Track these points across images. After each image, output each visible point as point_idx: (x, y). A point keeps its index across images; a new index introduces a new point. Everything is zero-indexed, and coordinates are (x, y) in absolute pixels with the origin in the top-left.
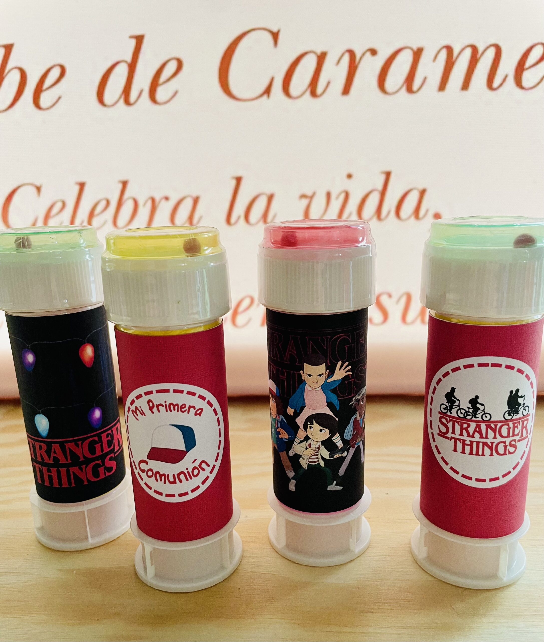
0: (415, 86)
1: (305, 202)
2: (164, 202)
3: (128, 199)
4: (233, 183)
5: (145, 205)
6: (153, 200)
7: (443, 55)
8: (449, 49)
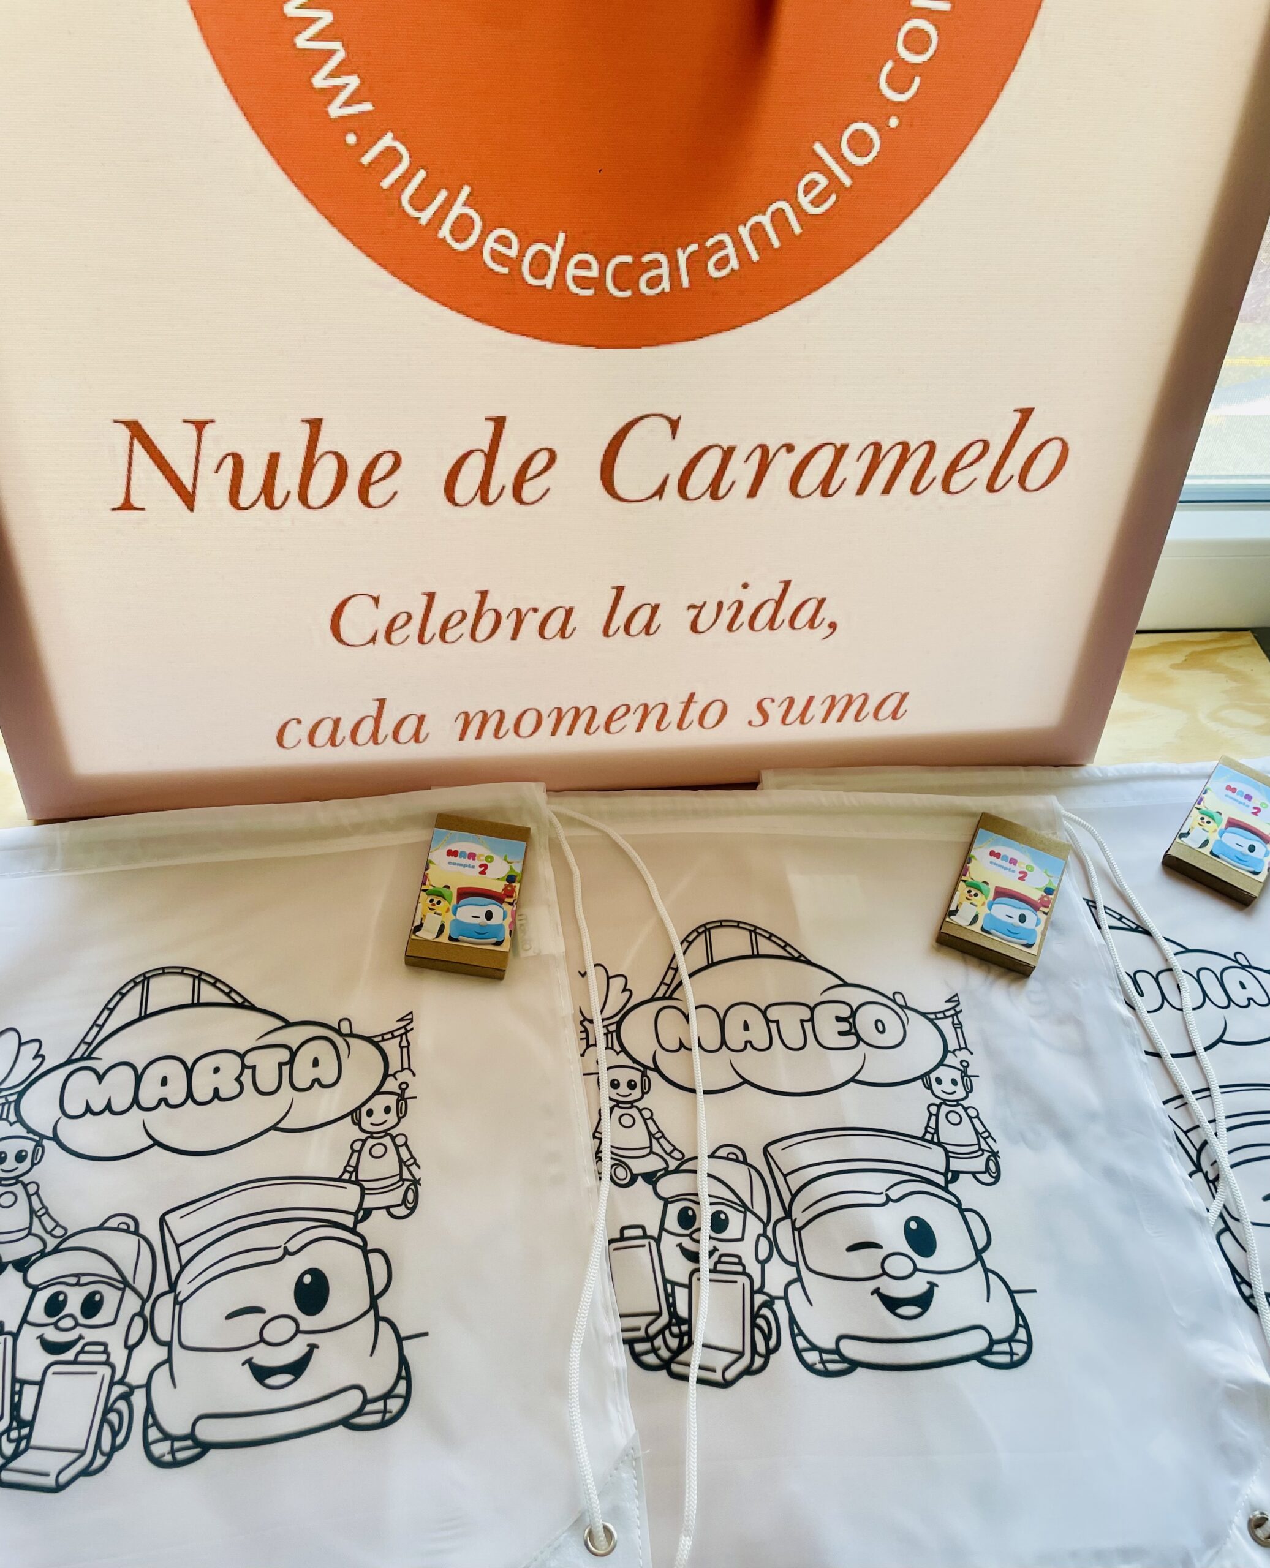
0: (832, 489)
1: (694, 612)
2: (531, 614)
3: (488, 610)
4: (613, 593)
5: (507, 615)
6: (517, 611)
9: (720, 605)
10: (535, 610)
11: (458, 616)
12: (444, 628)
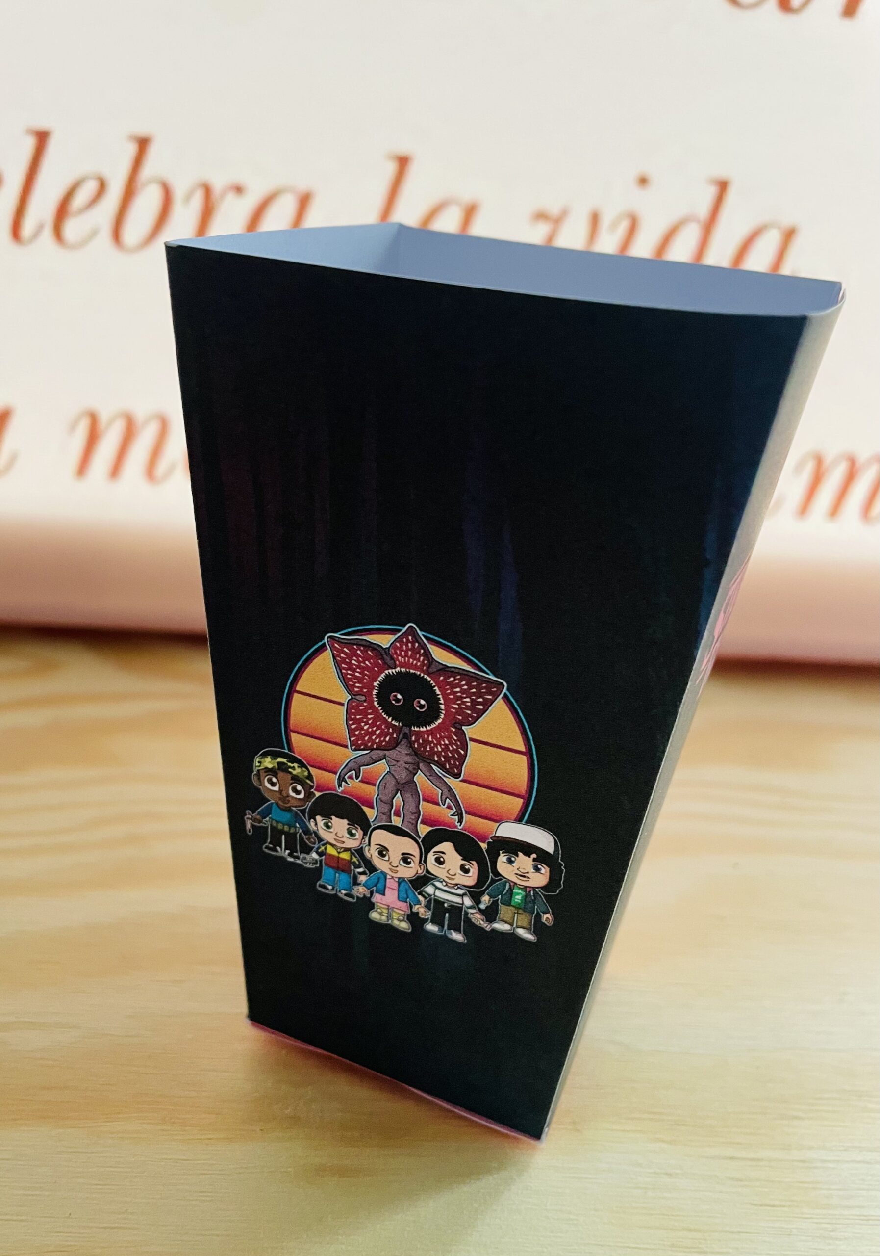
2: (231, 198)
3: (150, 181)
4: (391, 168)
5: (188, 198)
6: (207, 191)
9: (595, 220)
10: (239, 190)
11: (88, 189)
12: (62, 212)
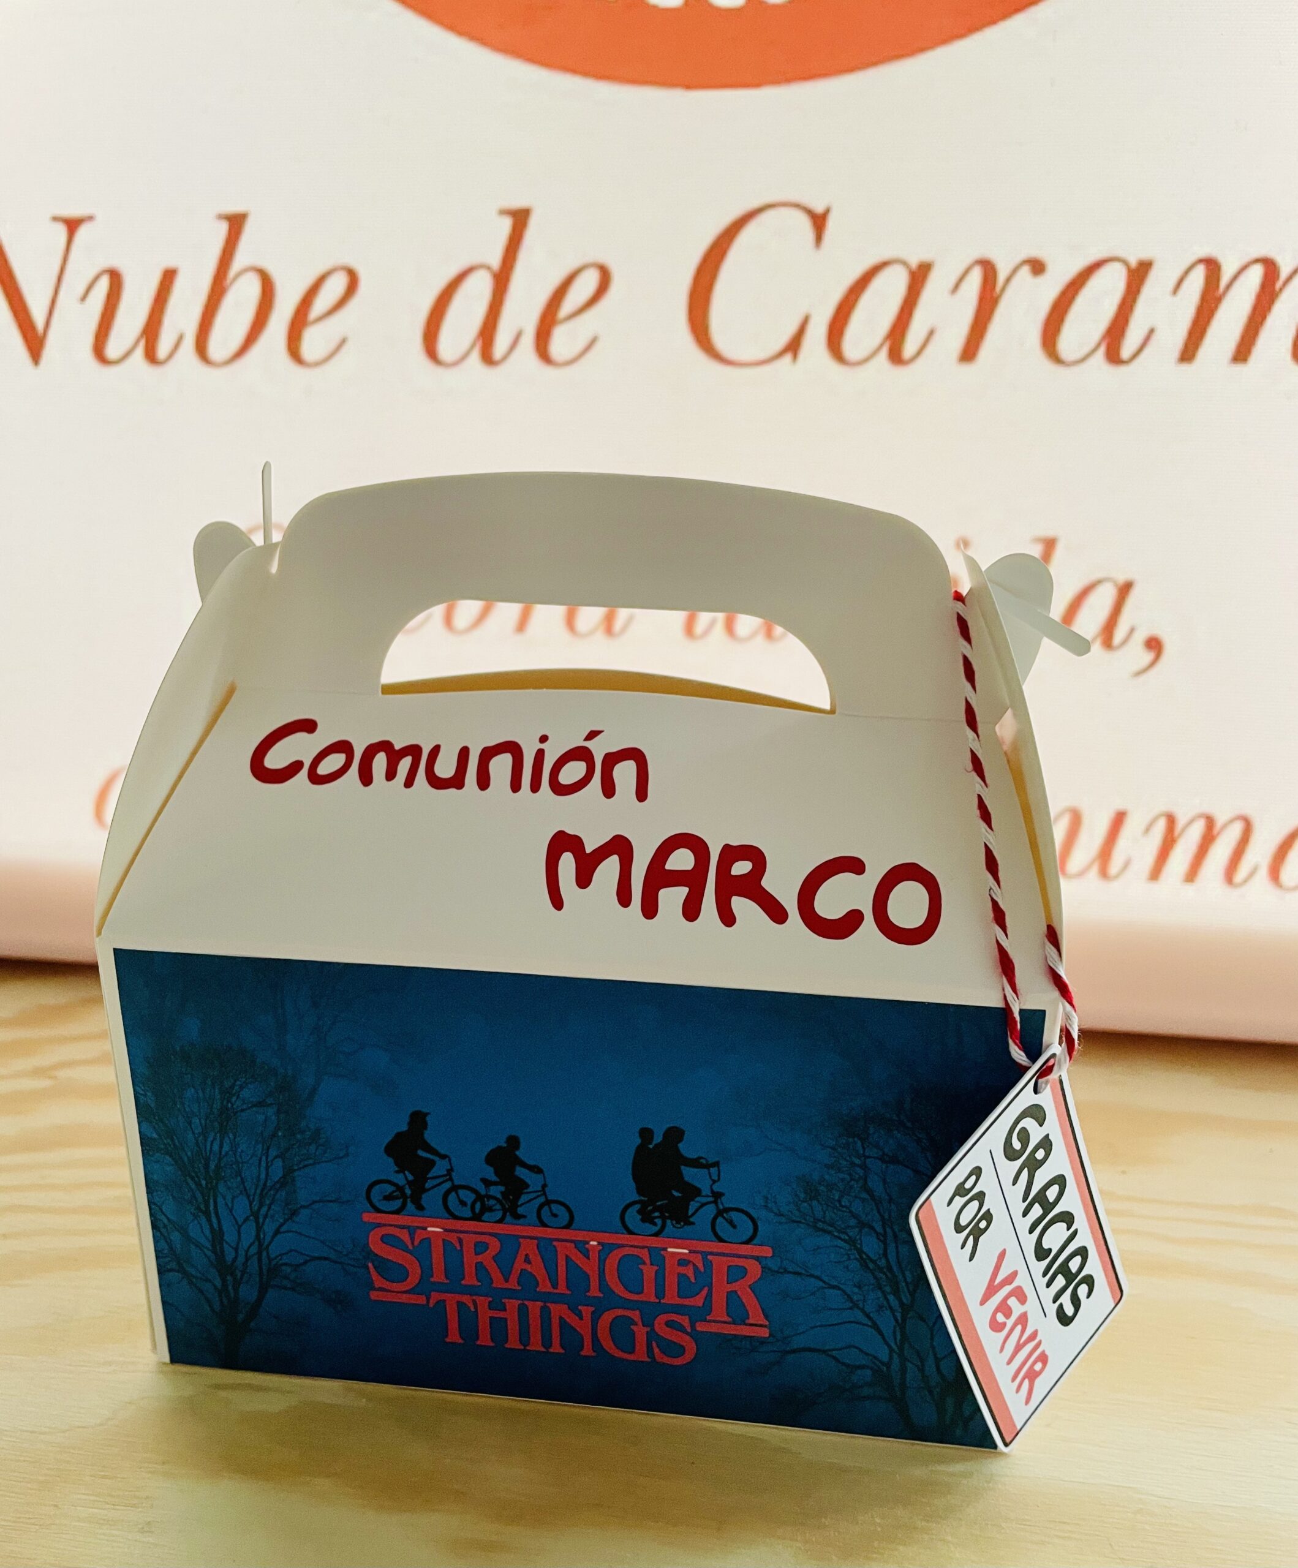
0: (1127, 348)
7: (1198, 278)
8: (1212, 266)
